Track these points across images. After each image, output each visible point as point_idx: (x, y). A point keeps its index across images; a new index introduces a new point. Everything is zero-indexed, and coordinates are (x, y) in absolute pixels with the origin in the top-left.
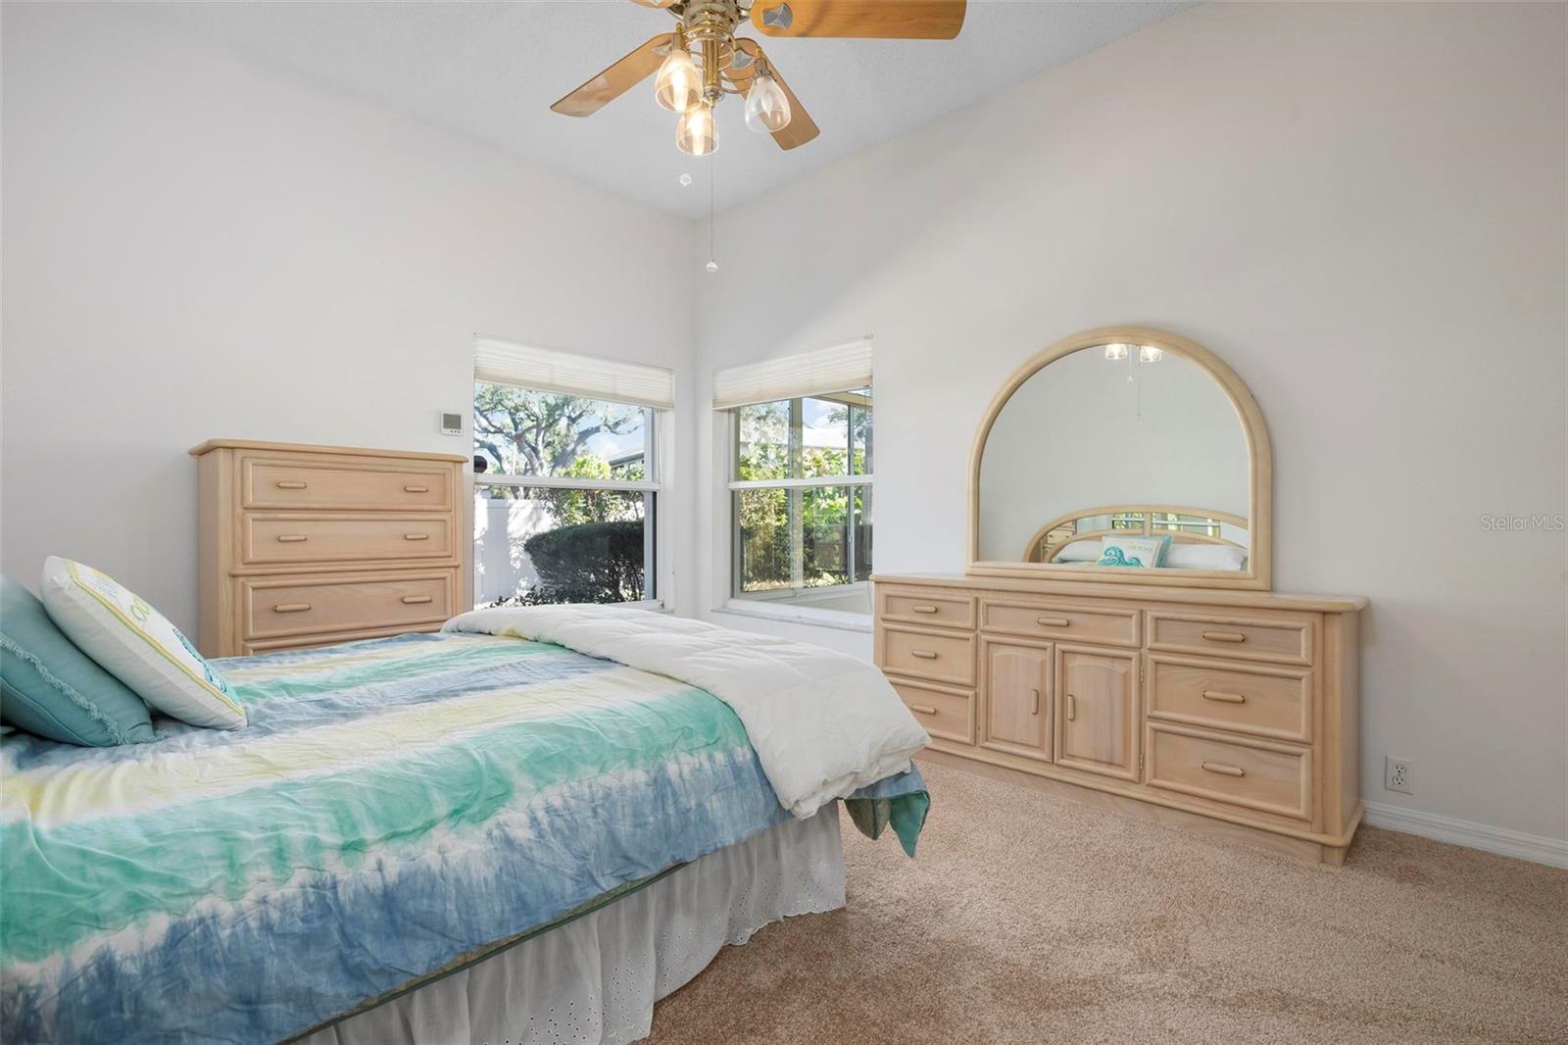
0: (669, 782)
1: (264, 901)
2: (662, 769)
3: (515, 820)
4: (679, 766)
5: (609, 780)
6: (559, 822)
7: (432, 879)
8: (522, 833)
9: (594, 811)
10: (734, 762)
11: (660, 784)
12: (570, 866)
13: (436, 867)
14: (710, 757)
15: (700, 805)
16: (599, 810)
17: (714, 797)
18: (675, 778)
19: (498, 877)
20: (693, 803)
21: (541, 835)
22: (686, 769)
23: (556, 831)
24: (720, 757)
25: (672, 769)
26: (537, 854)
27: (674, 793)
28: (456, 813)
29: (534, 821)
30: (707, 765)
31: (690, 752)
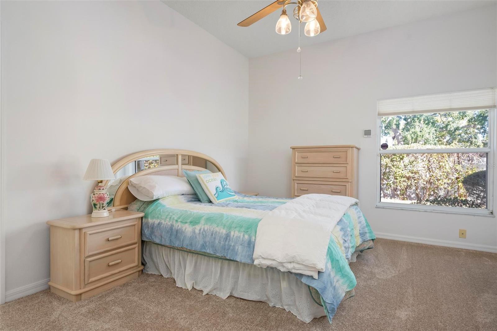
0: (230, 236)
1: (167, 224)
2: (230, 232)
3: (198, 228)
4: (234, 234)
5: (217, 229)
6: (204, 233)
7: (182, 231)
8: (197, 231)
9: (212, 234)
10: (250, 240)
11: (228, 236)
12: (201, 242)
13: (184, 230)
14: (244, 235)
15: (234, 246)
16: (213, 235)
17: (240, 246)
18: (232, 236)
19: (191, 237)
20: (233, 244)
21: (200, 233)
22: (236, 235)
23: (203, 234)
24: (246, 236)
25: (232, 233)
26: (198, 237)
27: (229, 240)
28: (191, 222)
29: (200, 230)
30: (242, 237)
31: (239, 231)
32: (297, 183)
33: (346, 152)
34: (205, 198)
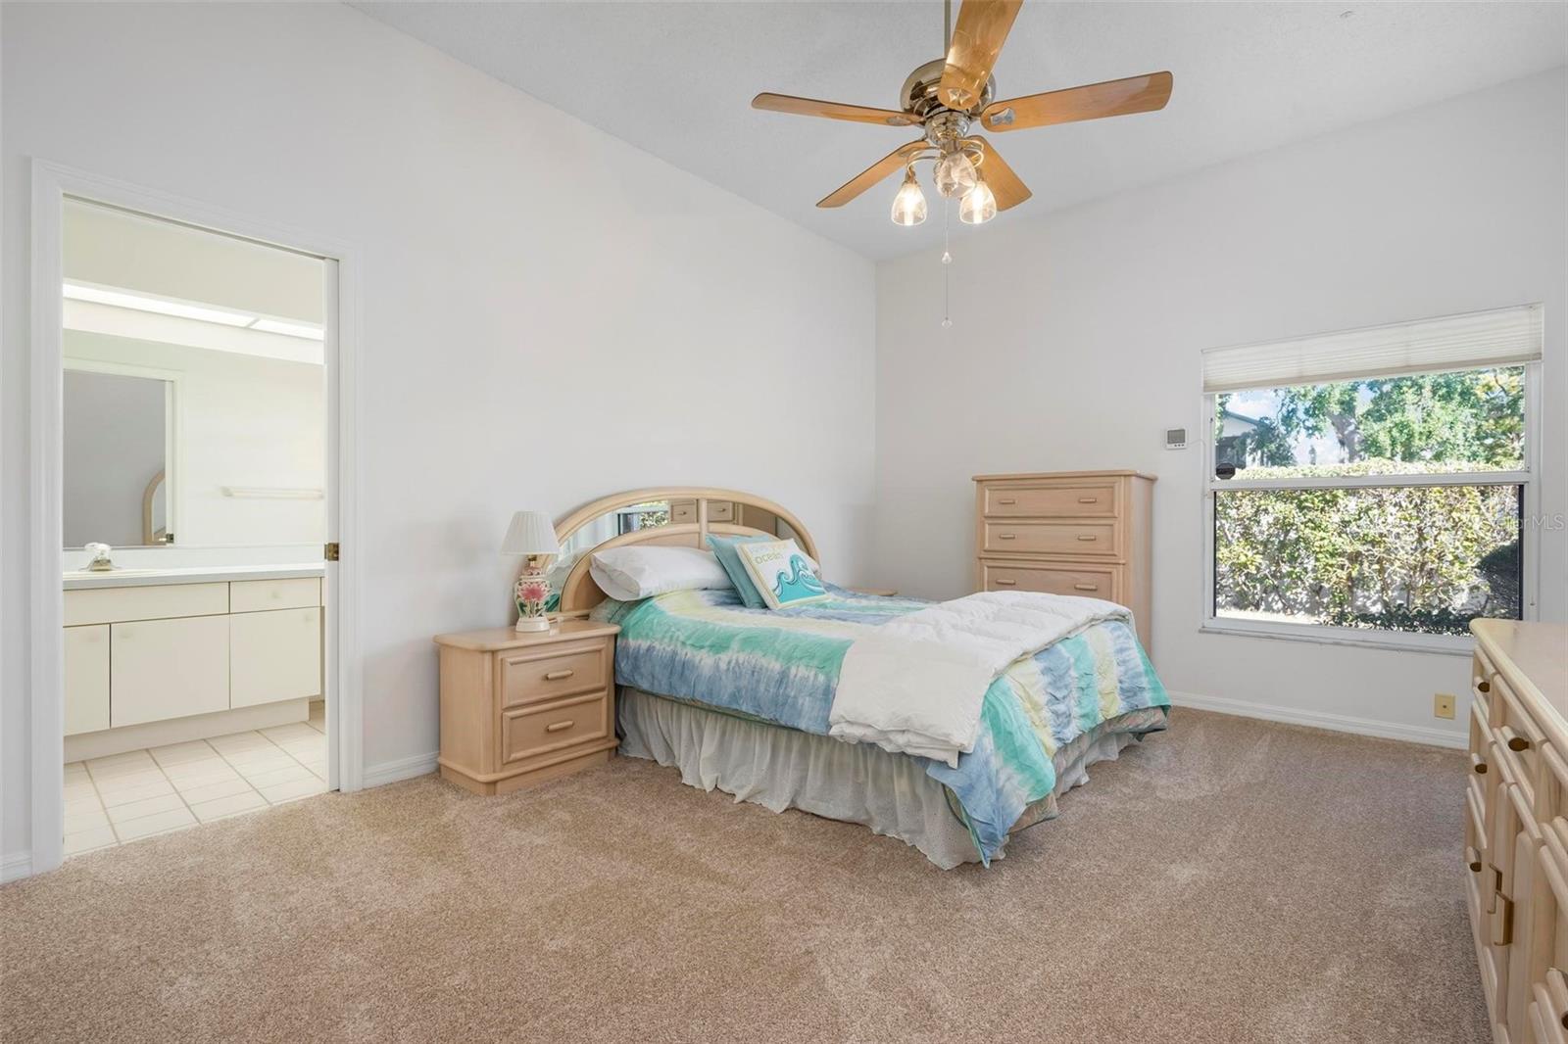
0: (788, 677)
1: (664, 649)
2: (789, 668)
3: (724, 657)
4: (799, 671)
5: (764, 662)
6: (737, 669)
7: (693, 666)
8: (723, 666)
9: (753, 672)
10: (829, 686)
11: (784, 675)
12: (730, 689)
13: (697, 661)
14: (816, 675)
15: (795, 697)
16: (756, 674)
17: (807, 699)
18: (792, 677)
19: (710, 677)
20: (792, 694)
21: (728, 669)
22: (800, 674)
23: (734, 672)
24: (821, 678)
25: (793, 670)
26: (724, 677)
27: (787, 683)
28: (712, 646)
29: (729, 663)
30: (812, 678)
31: (807, 666)
32: (988, 567)
33: (1112, 487)
34: (755, 599)
